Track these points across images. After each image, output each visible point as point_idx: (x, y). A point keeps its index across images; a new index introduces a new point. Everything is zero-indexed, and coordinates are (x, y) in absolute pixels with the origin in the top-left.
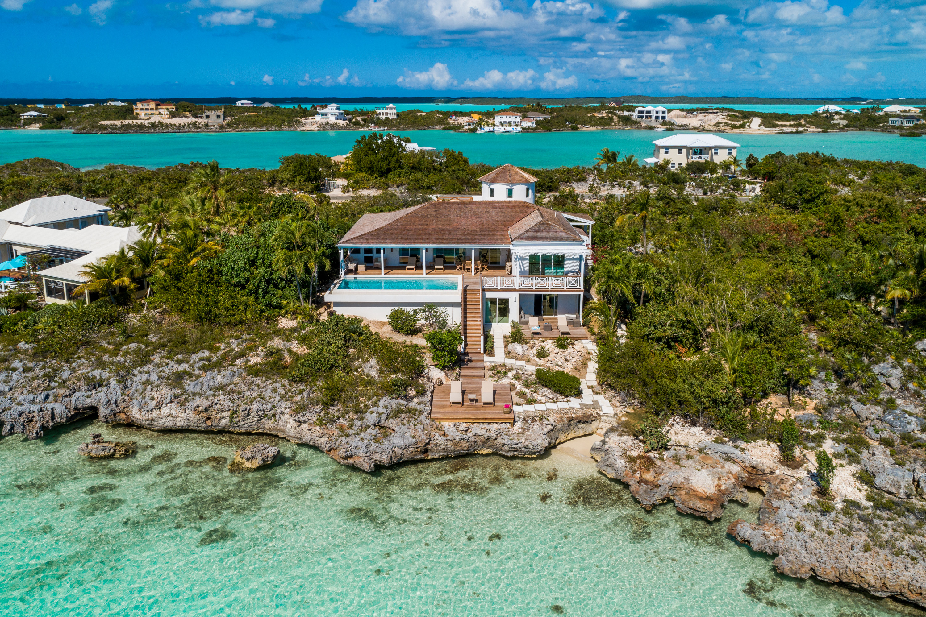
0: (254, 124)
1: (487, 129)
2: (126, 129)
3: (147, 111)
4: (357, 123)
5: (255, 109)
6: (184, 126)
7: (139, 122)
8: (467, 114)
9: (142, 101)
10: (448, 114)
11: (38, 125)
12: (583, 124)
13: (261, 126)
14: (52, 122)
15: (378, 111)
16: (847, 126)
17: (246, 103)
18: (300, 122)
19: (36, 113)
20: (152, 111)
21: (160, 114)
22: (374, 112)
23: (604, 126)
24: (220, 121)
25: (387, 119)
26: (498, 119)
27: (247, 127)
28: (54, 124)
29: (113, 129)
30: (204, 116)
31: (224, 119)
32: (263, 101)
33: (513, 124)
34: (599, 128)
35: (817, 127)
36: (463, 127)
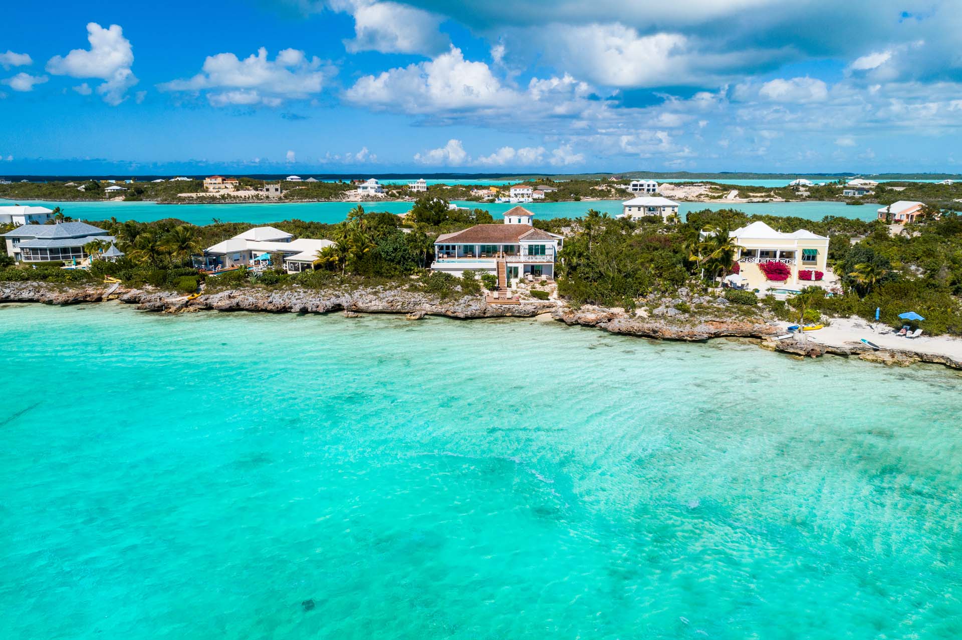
0: (306, 196)
1: (504, 199)
2: (201, 200)
3: (215, 185)
4: (393, 195)
5: (304, 184)
6: (249, 198)
7: (211, 194)
8: (487, 188)
9: (210, 177)
10: (470, 188)
11: (121, 198)
12: (585, 195)
13: (313, 197)
14: (133, 195)
15: (410, 185)
16: (809, 197)
17: (295, 178)
18: (345, 194)
19: (118, 188)
20: (219, 186)
21: (226, 187)
22: (407, 186)
23: (603, 197)
24: (278, 193)
25: (418, 191)
26: (512, 192)
27: (301, 199)
28: (135, 197)
29: (190, 200)
30: (265, 189)
31: (281, 192)
32: (308, 177)
33: (525, 196)
34: (599, 199)
35: (783, 198)
36: (483, 198)
